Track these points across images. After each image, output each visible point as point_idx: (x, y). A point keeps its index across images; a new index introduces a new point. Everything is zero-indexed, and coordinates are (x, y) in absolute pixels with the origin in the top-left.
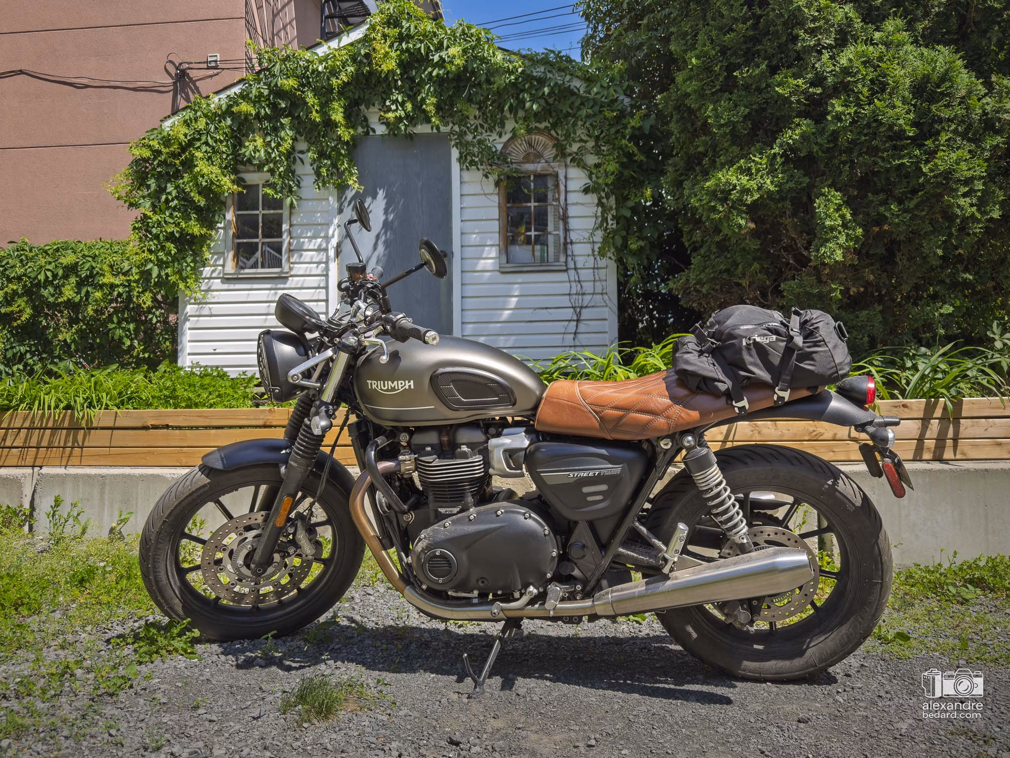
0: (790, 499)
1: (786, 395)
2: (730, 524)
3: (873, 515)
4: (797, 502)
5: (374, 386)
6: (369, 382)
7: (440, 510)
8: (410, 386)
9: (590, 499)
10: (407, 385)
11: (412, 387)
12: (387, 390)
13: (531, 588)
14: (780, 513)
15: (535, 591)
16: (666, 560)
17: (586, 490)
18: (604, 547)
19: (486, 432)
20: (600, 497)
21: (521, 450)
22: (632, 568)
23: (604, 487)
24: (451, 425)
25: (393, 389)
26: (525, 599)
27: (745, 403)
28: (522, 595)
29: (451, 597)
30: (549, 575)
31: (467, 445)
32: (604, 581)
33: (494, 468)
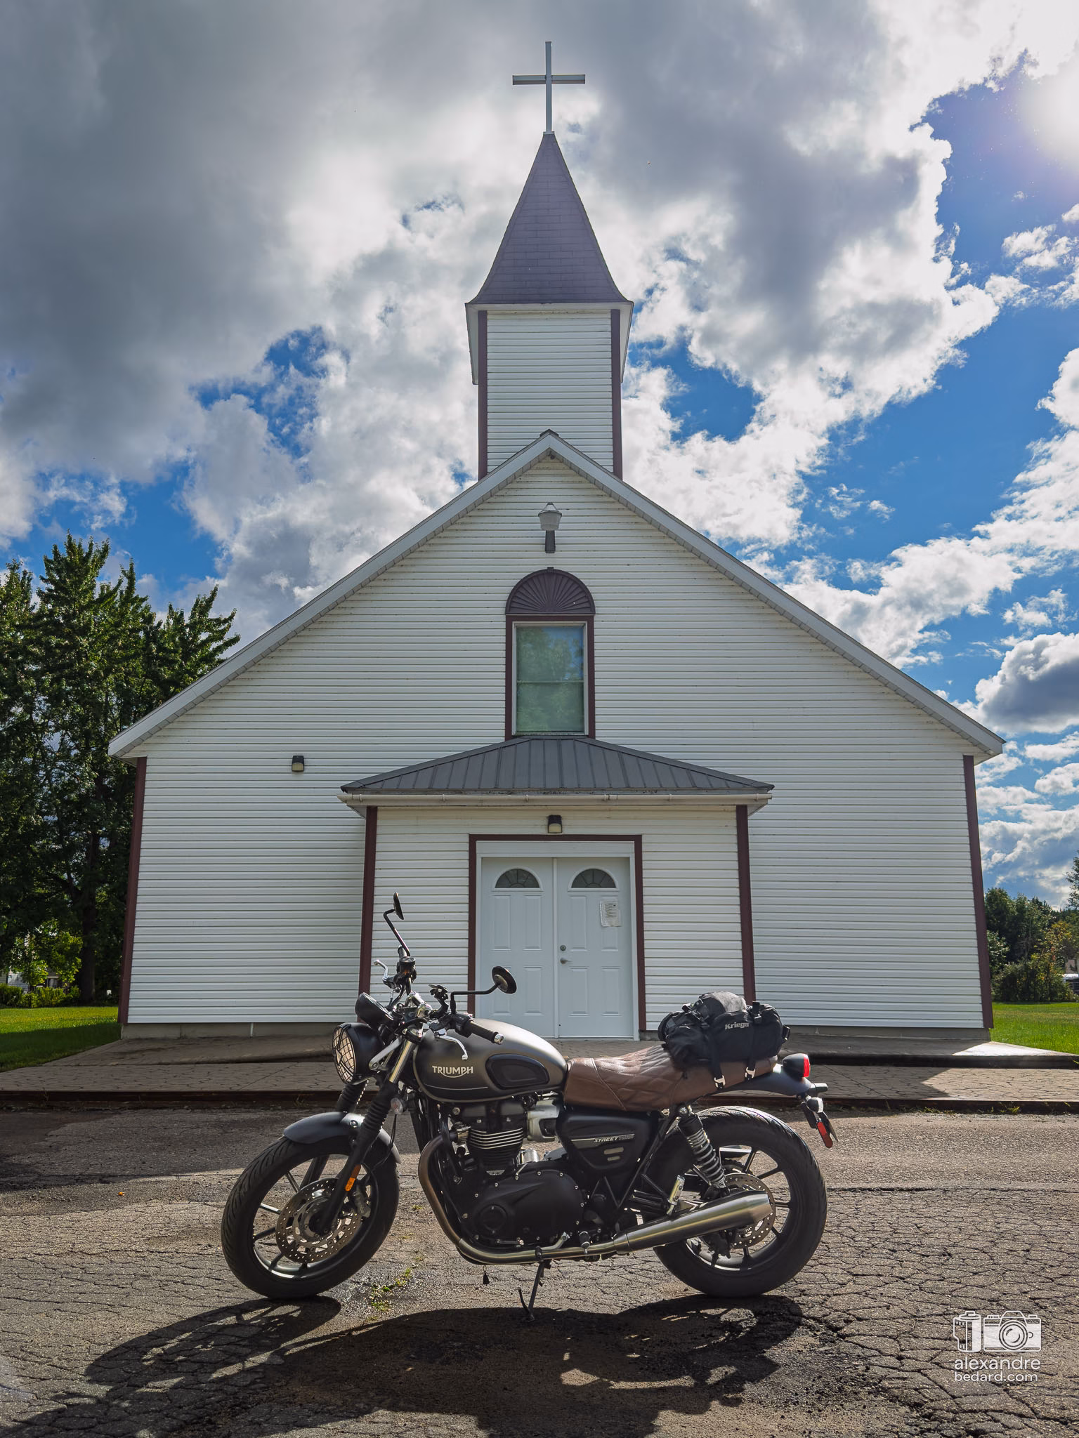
0: (748, 1150)
1: (752, 1072)
2: (715, 1173)
4: (754, 1151)
5: (439, 1071)
6: (435, 1067)
7: (489, 1173)
9: (609, 1159)
10: (468, 1070)
11: (471, 1072)
12: (452, 1075)
13: (565, 1234)
14: (743, 1161)
15: (568, 1236)
16: (670, 1205)
17: (606, 1152)
18: (618, 1196)
19: (524, 1105)
20: (617, 1158)
21: (554, 1119)
23: (620, 1150)
24: (497, 1101)
25: (457, 1074)
26: (560, 1242)
27: (723, 1080)
28: (557, 1239)
29: (499, 1245)
30: (578, 1223)
31: (510, 1116)
32: (617, 1225)
33: (530, 1134)
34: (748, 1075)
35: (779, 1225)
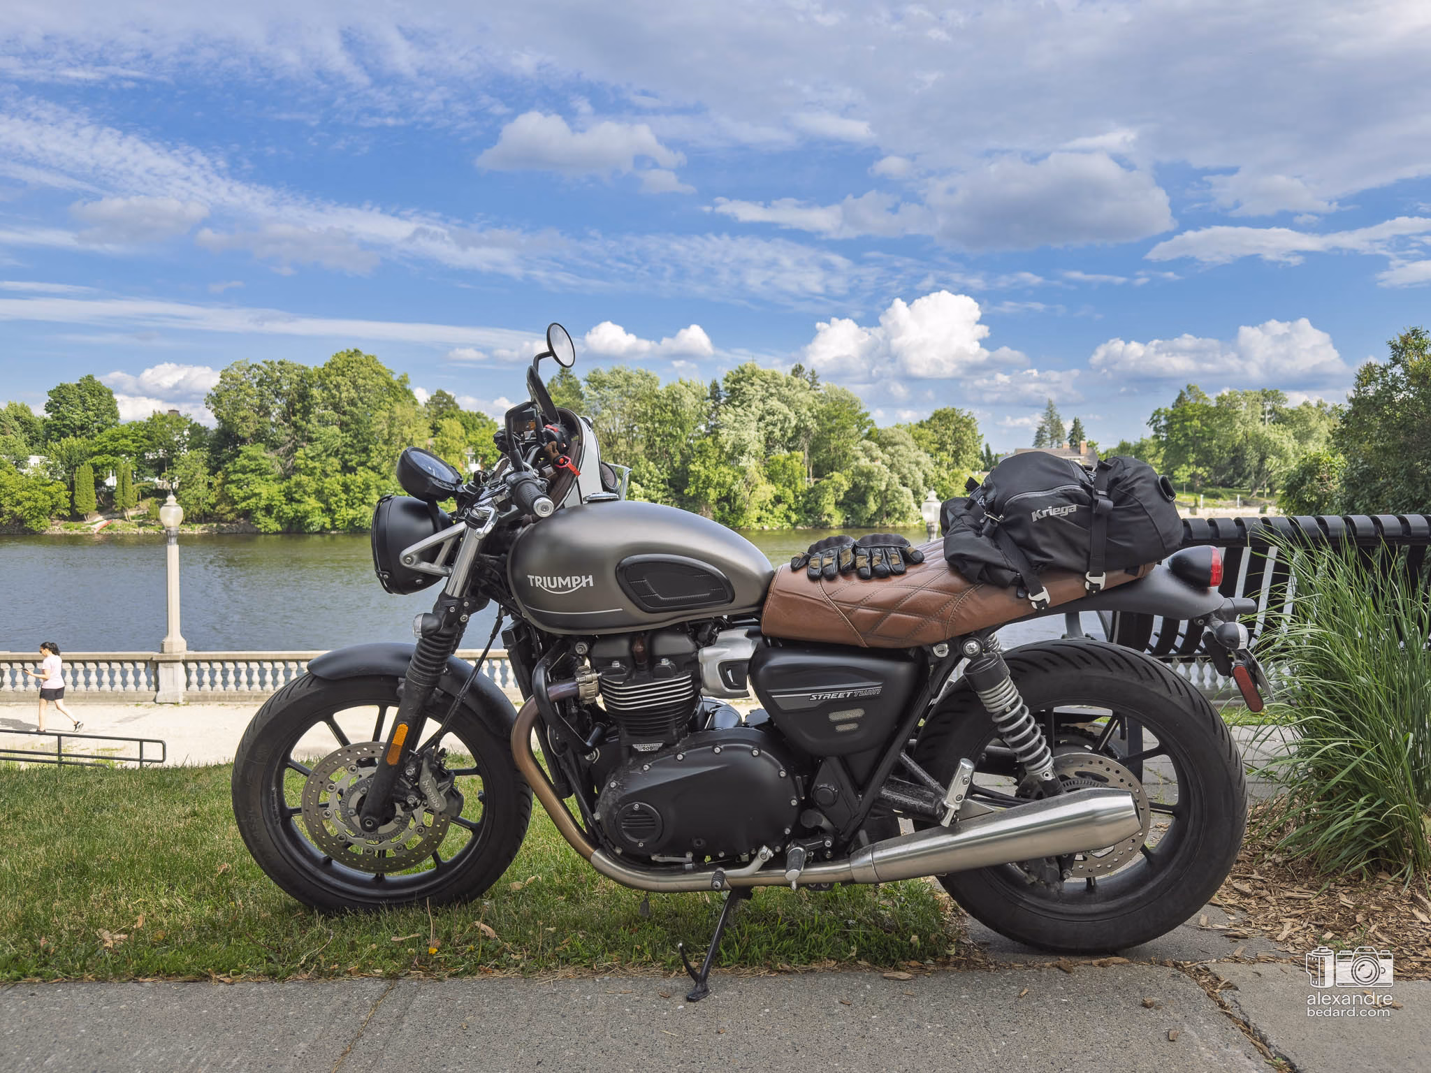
0: (1110, 712)
1: (1101, 581)
2: (1030, 757)
3: (1219, 731)
5: (538, 584)
6: (531, 577)
7: (635, 746)
8: (588, 583)
9: (840, 728)
10: (584, 581)
11: (591, 584)
12: (557, 589)
13: (765, 849)
15: (770, 853)
16: (946, 809)
17: (834, 717)
18: (860, 787)
19: (694, 638)
20: (853, 726)
21: (743, 661)
22: (899, 815)
23: (858, 713)
24: (646, 632)
25: (565, 588)
26: (757, 863)
27: (1044, 595)
28: (752, 858)
29: (656, 863)
30: (788, 831)
31: (669, 657)
32: (863, 834)
33: (706, 687)
34: (1091, 584)
35: (1153, 841)
